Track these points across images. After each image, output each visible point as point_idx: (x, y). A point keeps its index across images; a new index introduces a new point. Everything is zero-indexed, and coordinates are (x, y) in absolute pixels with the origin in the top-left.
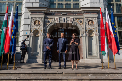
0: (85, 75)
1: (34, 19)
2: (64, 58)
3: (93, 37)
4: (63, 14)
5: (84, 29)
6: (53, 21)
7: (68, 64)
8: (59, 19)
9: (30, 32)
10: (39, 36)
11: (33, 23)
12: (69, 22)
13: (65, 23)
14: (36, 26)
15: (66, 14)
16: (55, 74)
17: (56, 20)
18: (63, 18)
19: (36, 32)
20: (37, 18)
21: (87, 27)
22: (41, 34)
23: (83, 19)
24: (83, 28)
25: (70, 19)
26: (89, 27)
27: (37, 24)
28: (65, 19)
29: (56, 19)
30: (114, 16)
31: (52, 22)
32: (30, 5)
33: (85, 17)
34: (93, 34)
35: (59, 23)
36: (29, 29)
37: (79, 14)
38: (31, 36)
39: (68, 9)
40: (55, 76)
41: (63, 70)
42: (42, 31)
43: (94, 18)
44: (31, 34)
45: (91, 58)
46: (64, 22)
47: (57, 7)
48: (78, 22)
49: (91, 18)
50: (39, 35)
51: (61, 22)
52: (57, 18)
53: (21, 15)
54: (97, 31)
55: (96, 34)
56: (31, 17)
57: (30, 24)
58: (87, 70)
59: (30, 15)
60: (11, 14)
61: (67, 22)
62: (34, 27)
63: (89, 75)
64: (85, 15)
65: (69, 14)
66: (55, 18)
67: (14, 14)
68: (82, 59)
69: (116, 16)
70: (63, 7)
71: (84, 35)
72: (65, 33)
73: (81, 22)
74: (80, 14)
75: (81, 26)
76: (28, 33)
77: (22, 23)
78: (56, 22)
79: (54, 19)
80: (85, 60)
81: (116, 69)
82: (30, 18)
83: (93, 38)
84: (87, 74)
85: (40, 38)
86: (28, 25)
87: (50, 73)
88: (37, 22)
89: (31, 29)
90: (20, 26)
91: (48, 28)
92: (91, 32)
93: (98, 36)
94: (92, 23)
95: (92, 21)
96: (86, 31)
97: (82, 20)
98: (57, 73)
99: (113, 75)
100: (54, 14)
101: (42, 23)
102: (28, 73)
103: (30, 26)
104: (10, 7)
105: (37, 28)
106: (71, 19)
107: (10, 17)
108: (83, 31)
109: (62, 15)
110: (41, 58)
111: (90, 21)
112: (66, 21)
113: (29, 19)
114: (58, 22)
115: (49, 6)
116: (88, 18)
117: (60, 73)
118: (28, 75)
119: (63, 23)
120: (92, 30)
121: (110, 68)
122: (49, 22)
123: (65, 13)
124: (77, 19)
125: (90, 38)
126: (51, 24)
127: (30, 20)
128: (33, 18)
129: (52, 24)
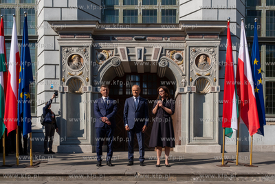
0: (186, 178)
1: (67, 52)
2: (140, 143)
3: (205, 94)
4: (136, 39)
5: (186, 75)
6: (114, 56)
7: (148, 154)
8: (128, 52)
9: (62, 84)
10: (82, 94)
11: (65, 61)
12: (152, 60)
13: (142, 60)
14: (74, 68)
15: (145, 39)
16: (121, 177)
17: (119, 53)
18: (136, 48)
19: (74, 83)
20: (75, 49)
21: (194, 71)
22: (86, 87)
23: (184, 52)
24: (184, 73)
25: (153, 50)
26: (197, 72)
27: (75, 62)
28: (141, 51)
29: (119, 51)
30: (260, 44)
31: (110, 58)
32: (55, 15)
33: (190, 47)
34: (207, 89)
35: (127, 60)
36: (58, 76)
37: (174, 38)
38: (63, 93)
39: (148, 25)
40: (120, 180)
41: (137, 169)
42: (88, 80)
43: (212, 50)
44: (63, 88)
45: (199, 142)
46: (140, 58)
47: (121, 20)
48: (173, 59)
49: (203, 49)
50: (82, 89)
51: (131, 58)
52: (123, 50)
53: (35, 40)
54: (216, 81)
55: (213, 88)
56: (61, 47)
57: (59, 63)
58: (188, 168)
59: (57, 41)
60: (10, 37)
61: (147, 58)
62: (70, 72)
63: (194, 179)
64: (190, 42)
65: (152, 38)
66: (119, 48)
67: (19, 37)
68: (180, 144)
69: (264, 43)
70: (136, 19)
71: (186, 90)
72: (141, 86)
73: (180, 58)
74: (177, 38)
75: (180, 69)
76: (57, 86)
77: (41, 60)
78: (121, 57)
79: (117, 52)
80: (186, 146)
81: (252, 166)
82: (59, 49)
83: (206, 96)
84: (190, 175)
85: (83, 96)
86: (56, 65)
87: (110, 173)
88: (75, 58)
89: (61, 77)
90: (37, 70)
91: (101, 74)
92: (201, 82)
93: (217, 94)
94: (206, 60)
95: (207, 56)
96: (191, 80)
97: (183, 54)
98: (124, 175)
99: (246, 178)
100: (114, 39)
101: (86, 61)
102: (63, 173)
103: (58, 67)
104: (6, 20)
105: (76, 73)
106: (157, 50)
107: (10, 46)
108: (183, 80)
109: (134, 40)
110: (90, 142)
111: (202, 57)
112: (145, 56)
113: (54, 50)
114: (124, 58)
115: (103, 18)
116: (197, 49)
117: (130, 173)
118: (63, 178)
119: (137, 60)
120: (204, 78)
121: (239, 164)
122: (103, 58)
123: (141, 37)
124: (170, 50)
125: (199, 97)
126: (109, 64)
127: (59, 52)
128: (66, 50)
129: (111, 64)
